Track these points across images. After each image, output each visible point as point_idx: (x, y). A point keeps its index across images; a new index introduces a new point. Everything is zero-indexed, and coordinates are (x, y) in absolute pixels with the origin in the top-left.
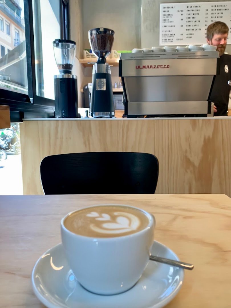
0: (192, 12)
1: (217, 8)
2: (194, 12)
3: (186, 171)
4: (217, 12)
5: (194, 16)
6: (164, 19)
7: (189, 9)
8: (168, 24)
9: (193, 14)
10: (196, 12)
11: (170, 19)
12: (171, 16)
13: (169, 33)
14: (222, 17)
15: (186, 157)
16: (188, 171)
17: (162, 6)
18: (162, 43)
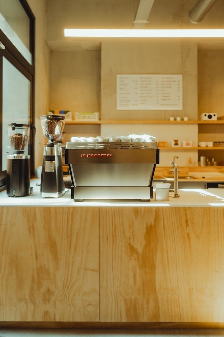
0: (145, 83)
1: (166, 80)
4: (166, 83)
5: (147, 86)
6: (121, 87)
7: (142, 80)
8: (124, 92)
10: (148, 83)
11: (126, 88)
12: (126, 85)
13: (125, 99)
14: (170, 87)
15: (130, 244)
16: (132, 258)
17: (118, 76)
18: (119, 108)
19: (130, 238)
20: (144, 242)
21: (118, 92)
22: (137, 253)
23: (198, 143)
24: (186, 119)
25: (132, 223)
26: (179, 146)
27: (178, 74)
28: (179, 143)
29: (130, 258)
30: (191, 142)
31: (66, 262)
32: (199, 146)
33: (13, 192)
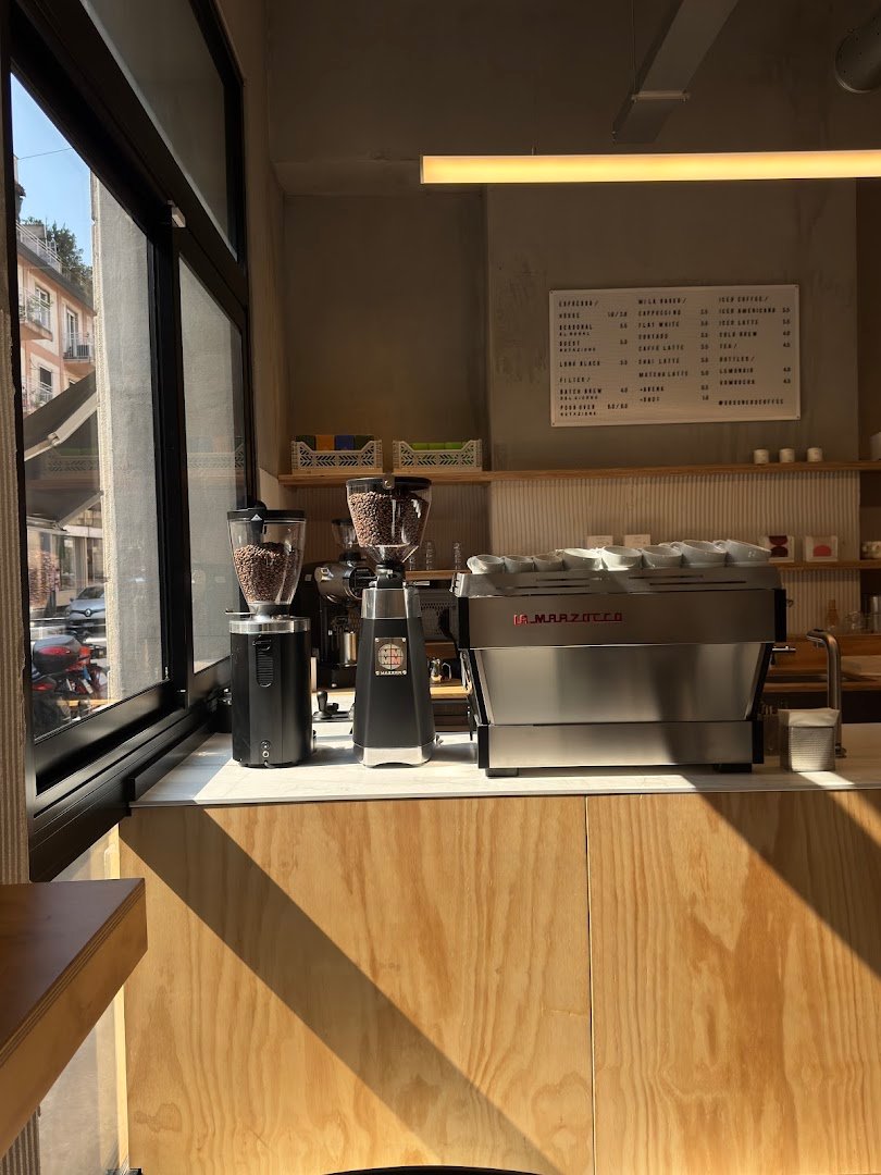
0: (657, 319)
1: (736, 305)
2: (663, 319)
3: (698, 970)
4: (736, 317)
5: (663, 330)
6: (563, 339)
7: (644, 308)
8: (577, 357)
9: (661, 325)
10: (670, 318)
11: (584, 341)
12: (585, 330)
13: (582, 386)
14: (755, 334)
15: (694, 920)
16: (703, 966)
17: (555, 297)
18: (558, 419)
19: (694, 900)
20: (741, 912)
21: (555, 356)
22: (721, 949)
23: (862, 545)
24: (814, 454)
25: (701, 850)
26: (790, 559)
27: (786, 282)
28: (790, 545)
29: (696, 967)
30: (834, 542)
31: (477, 986)
32: (863, 556)
33: (261, 751)
